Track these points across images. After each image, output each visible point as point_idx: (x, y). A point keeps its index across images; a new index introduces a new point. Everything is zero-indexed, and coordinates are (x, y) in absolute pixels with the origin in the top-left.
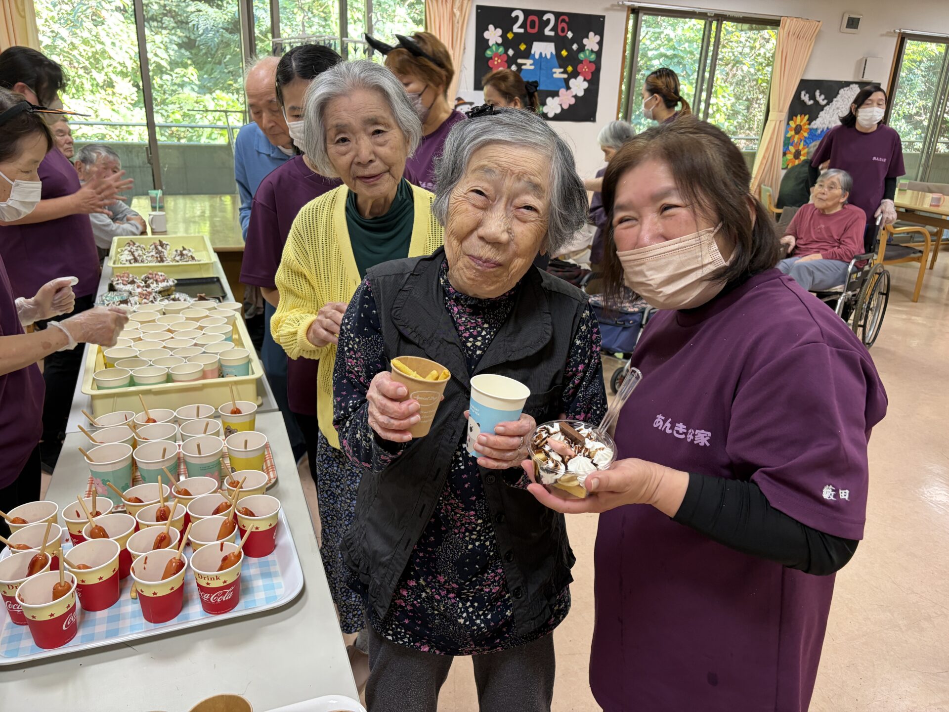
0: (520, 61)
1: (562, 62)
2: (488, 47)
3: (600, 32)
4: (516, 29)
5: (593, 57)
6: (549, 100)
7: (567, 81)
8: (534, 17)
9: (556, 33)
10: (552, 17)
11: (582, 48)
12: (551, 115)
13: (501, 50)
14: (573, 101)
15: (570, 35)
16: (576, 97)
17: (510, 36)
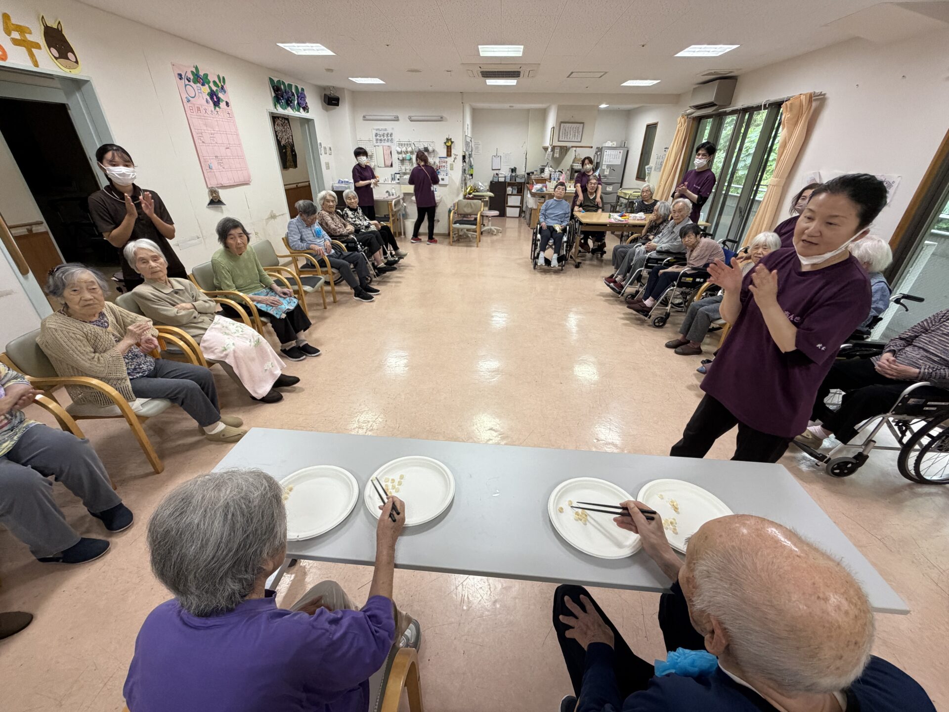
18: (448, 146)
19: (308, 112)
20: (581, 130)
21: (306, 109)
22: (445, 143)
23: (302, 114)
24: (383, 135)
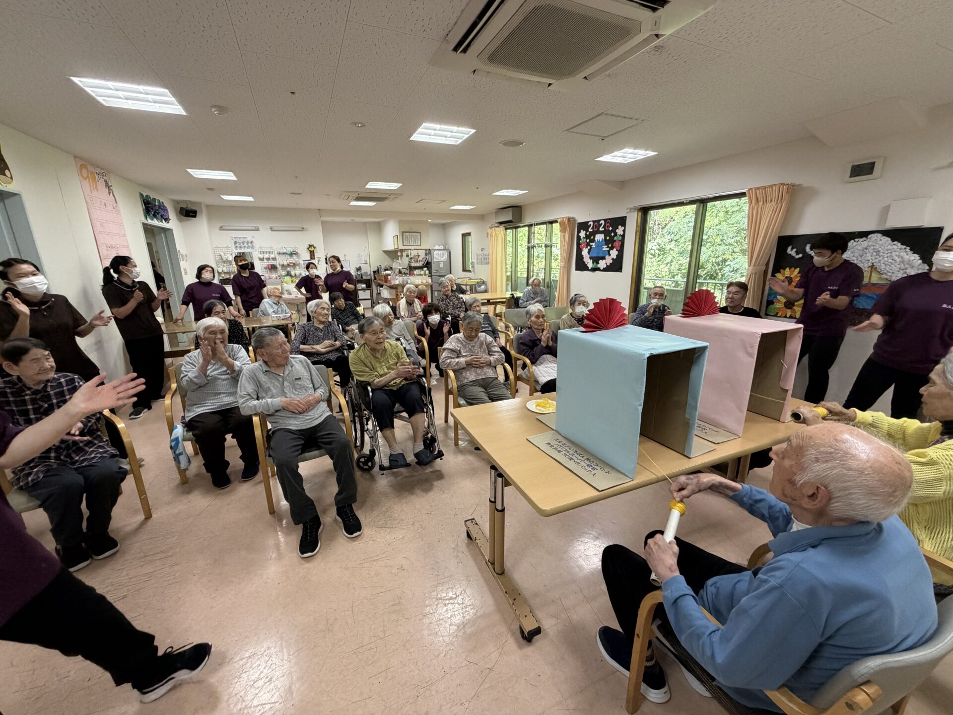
0: (591, 244)
1: (607, 242)
2: (580, 239)
3: (624, 225)
4: (590, 230)
5: (621, 238)
6: (601, 261)
7: (609, 251)
8: (597, 223)
9: (605, 229)
10: (603, 222)
11: (616, 234)
12: (602, 268)
13: (585, 240)
14: (611, 261)
15: (611, 229)
16: (613, 259)
17: (588, 233)
18: (311, 251)
19: (168, 223)
20: (419, 237)
21: (167, 220)
22: (308, 249)
23: (164, 224)
24: (243, 243)
